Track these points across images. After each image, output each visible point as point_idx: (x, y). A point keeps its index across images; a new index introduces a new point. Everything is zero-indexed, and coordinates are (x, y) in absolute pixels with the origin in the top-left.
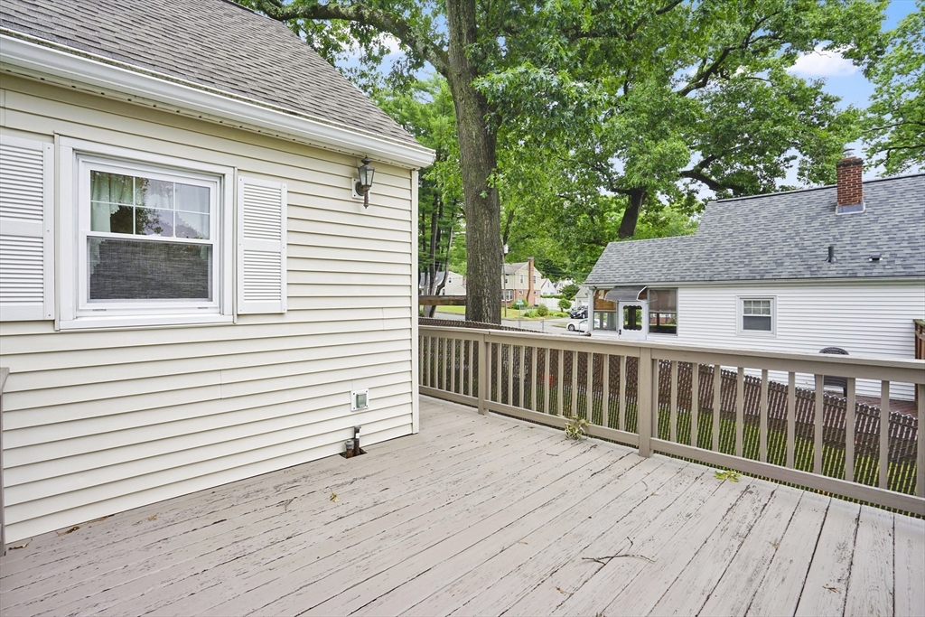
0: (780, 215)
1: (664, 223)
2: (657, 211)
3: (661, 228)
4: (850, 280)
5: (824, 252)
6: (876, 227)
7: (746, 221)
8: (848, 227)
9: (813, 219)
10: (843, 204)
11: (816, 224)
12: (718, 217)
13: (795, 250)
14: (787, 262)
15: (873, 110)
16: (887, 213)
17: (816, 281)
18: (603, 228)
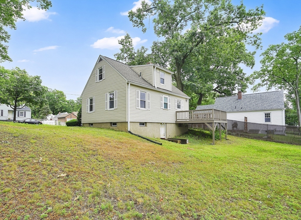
0: (229, 101)
1: (208, 101)
2: (206, 98)
3: (207, 102)
4: (238, 112)
5: (235, 107)
6: (243, 103)
7: (223, 102)
8: (239, 103)
9: (234, 101)
10: (239, 99)
11: (234, 102)
12: (218, 101)
13: (231, 107)
14: (229, 109)
15: (262, 71)
16: (245, 101)
17: (233, 112)
18: (193, 103)
